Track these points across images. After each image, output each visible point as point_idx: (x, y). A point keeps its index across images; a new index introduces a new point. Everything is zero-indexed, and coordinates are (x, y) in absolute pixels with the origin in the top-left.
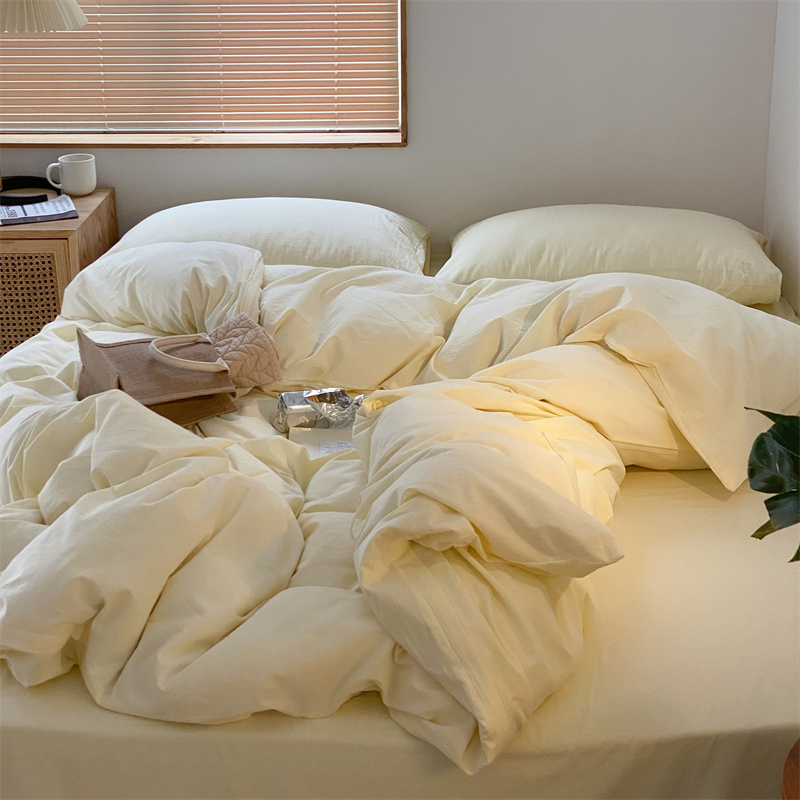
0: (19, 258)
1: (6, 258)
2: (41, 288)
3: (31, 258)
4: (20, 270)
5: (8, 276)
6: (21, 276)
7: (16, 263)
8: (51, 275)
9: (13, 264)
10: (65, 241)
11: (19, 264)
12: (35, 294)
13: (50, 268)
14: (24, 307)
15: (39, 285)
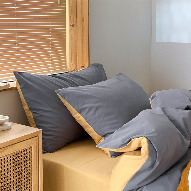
0: (16, 154)
1: (10, 157)
2: (24, 169)
3: (22, 152)
4: (16, 162)
5: (10, 168)
6: (16, 165)
7: (15, 158)
8: (29, 159)
9: (13, 159)
10: (37, 137)
11: (16, 158)
12: (22, 174)
13: (30, 156)
14: (16, 183)
15: (23, 167)
